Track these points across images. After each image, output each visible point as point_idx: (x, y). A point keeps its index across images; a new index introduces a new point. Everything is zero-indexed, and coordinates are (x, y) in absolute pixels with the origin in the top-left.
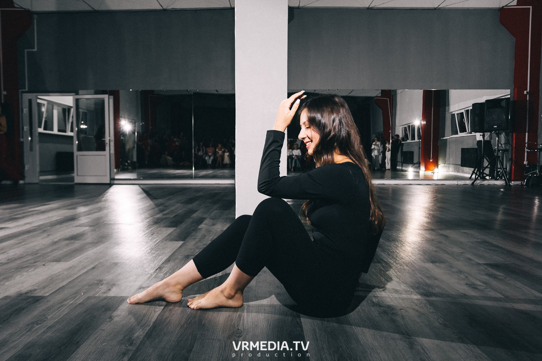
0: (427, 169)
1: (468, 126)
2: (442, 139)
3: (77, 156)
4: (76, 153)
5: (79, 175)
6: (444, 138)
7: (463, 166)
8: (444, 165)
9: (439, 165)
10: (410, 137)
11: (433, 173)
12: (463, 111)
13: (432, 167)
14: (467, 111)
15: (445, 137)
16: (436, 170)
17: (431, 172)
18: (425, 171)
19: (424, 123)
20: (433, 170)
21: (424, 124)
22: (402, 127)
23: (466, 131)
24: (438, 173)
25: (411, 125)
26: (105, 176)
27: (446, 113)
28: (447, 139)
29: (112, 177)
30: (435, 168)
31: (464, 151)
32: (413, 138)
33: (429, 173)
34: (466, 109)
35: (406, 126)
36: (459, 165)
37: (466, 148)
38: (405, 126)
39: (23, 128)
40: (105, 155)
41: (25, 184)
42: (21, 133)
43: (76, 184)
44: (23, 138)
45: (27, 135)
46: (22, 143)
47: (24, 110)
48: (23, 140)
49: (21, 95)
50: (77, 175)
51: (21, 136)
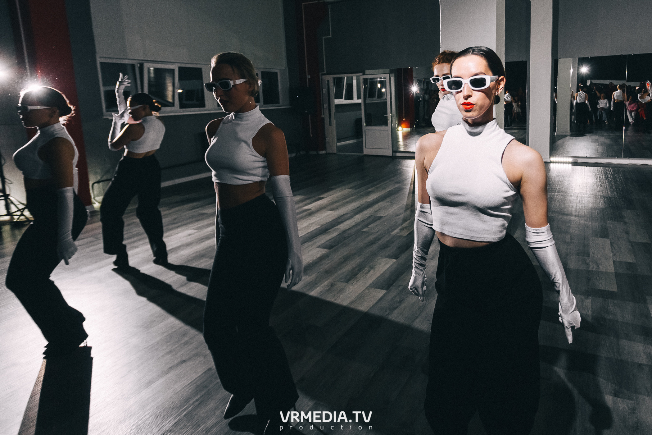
3: (365, 130)
4: (364, 128)
5: (367, 147)
39: (323, 106)
40: (388, 130)
41: (326, 154)
42: (322, 110)
43: (365, 155)
44: (324, 114)
45: (326, 112)
46: (323, 119)
47: (324, 90)
48: (324, 116)
49: (322, 77)
50: (366, 148)
51: (322, 113)
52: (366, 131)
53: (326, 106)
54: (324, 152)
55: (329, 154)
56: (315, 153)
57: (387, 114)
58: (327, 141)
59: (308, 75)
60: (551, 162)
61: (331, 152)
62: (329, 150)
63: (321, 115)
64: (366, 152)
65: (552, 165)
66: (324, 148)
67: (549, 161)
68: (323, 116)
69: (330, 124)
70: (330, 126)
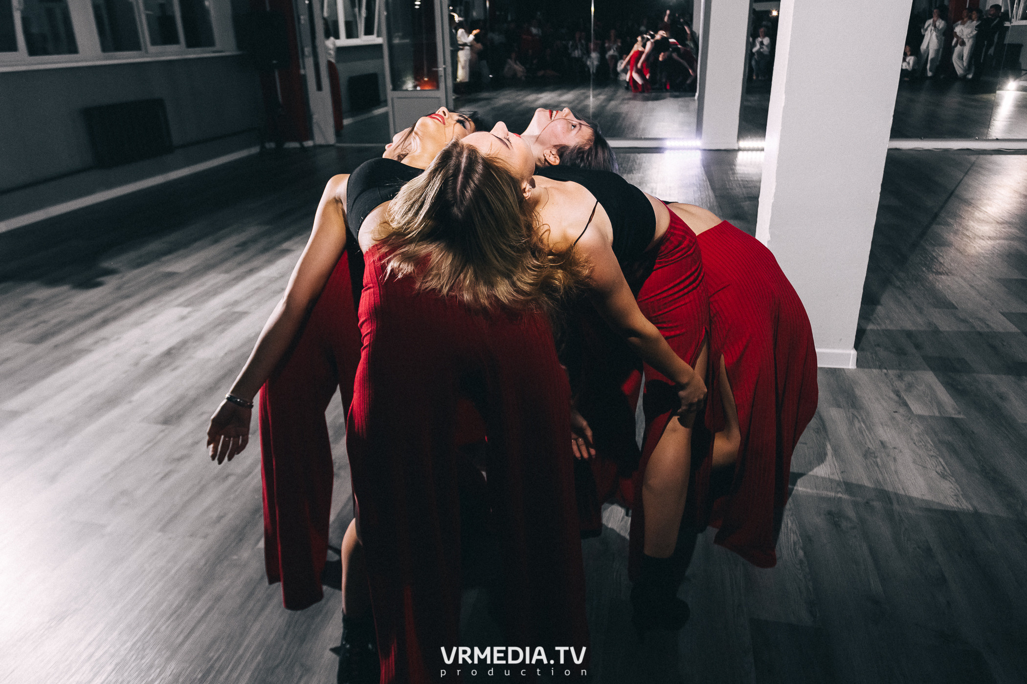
3: (392, 100)
4: (391, 94)
39: (303, 51)
40: (438, 98)
41: (315, 147)
42: (301, 60)
44: (304, 68)
45: (309, 62)
46: (304, 76)
47: (302, 17)
48: (305, 72)
51: (301, 66)
52: (395, 100)
53: (309, 50)
54: (310, 143)
55: (321, 146)
56: (298, 145)
57: (437, 67)
58: (314, 121)
60: (739, 150)
61: (320, 142)
62: (319, 140)
63: (298, 68)
65: (741, 156)
66: (311, 137)
67: (736, 148)
68: (302, 72)
69: (319, 88)
70: (319, 92)
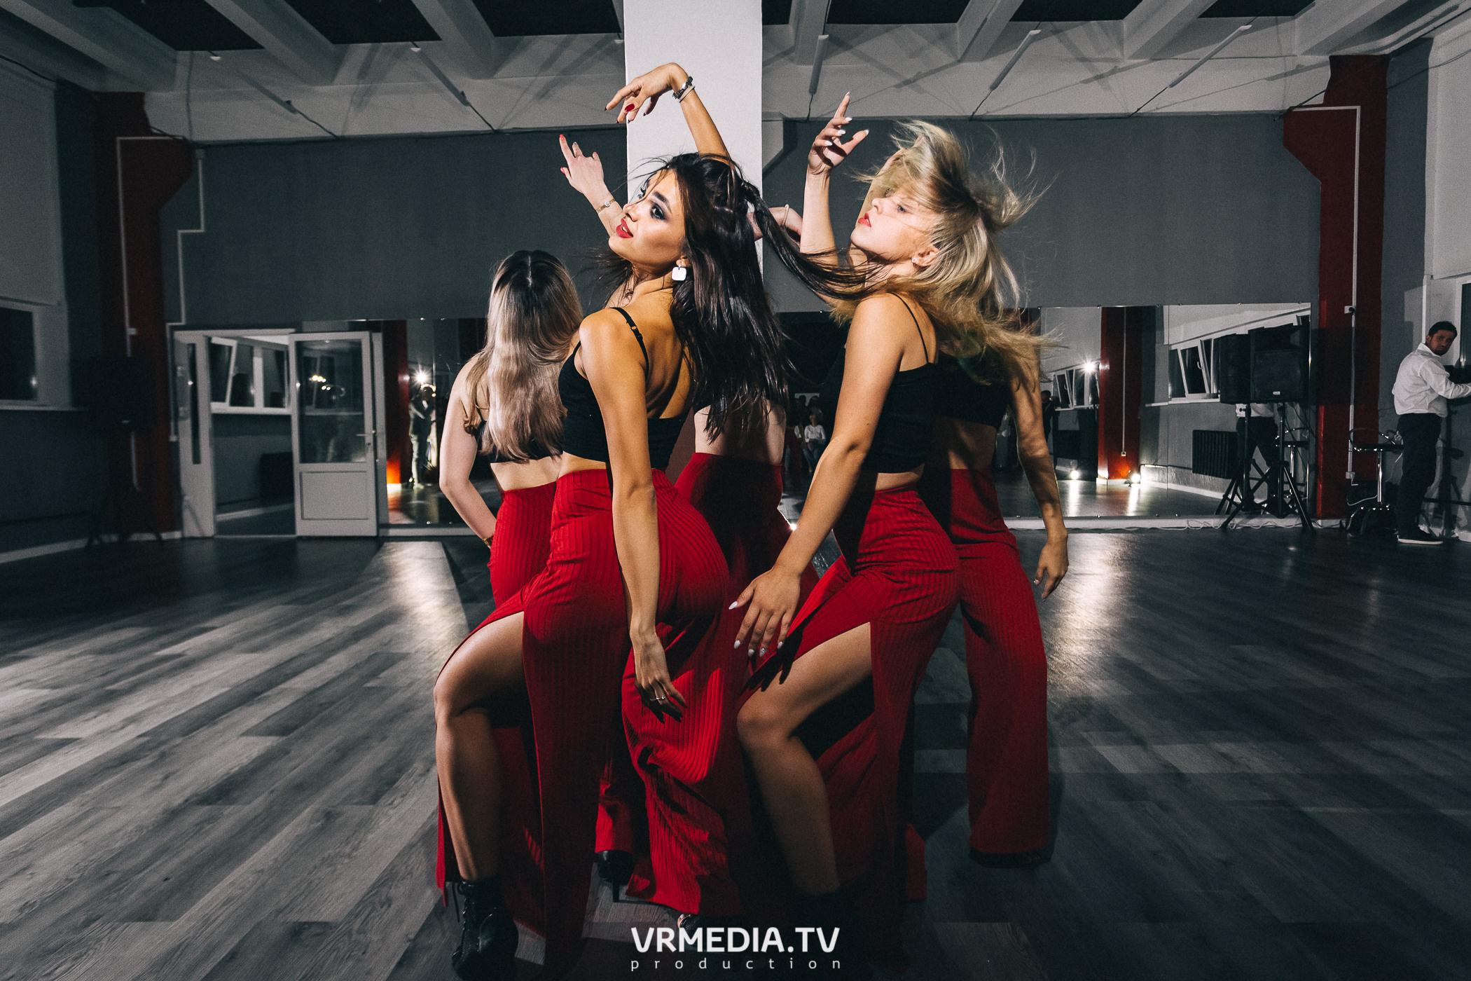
0: (1113, 474)
1: (1207, 378)
2: (1147, 405)
3: (301, 474)
4: (298, 467)
5: (306, 517)
6: (1153, 405)
7: (1196, 473)
8: (1154, 466)
9: (1142, 467)
10: (1073, 396)
11: (1128, 485)
12: (1197, 343)
13: (1125, 470)
14: (1207, 344)
15: (1153, 402)
16: (1135, 477)
17: (1125, 480)
18: (1109, 478)
19: (1104, 367)
20: (1127, 477)
21: (1105, 371)
22: (1054, 373)
23: (1204, 392)
24: (1139, 483)
25: (1074, 368)
26: (367, 519)
27: (1157, 345)
28: (1159, 407)
29: (382, 520)
30: (1132, 472)
31: (1200, 438)
32: (1080, 399)
33: (1119, 483)
34: (1204, 339)
35: (1064, 372)
36: (1189, 469)
37: (1204, 431)
38: (1061, 373)
39: (177, 411)
41: (183, 539)
42: (172, 424)
43: (300, 538)
44: (177, 433)
45: (186, 426)
46: (177, 444)
47: (179, 368)
48: (178, 439)
49: (172, 335)
50: (303, 518)
51: (173, 429)
52: (303, 477)
53: (185, 410)
54: (177, 535)
55: (192, 539)
56: (149, 537)
57: (363, 432)
58: (185, 504)
59: (132, 326)
61: (196, 533)
62: (191, 529)
63: (168, 434)
64: (303, 528)
66: (177, 523)
68: (173, 438)
69: (197, 459)
70: (196, 465)
